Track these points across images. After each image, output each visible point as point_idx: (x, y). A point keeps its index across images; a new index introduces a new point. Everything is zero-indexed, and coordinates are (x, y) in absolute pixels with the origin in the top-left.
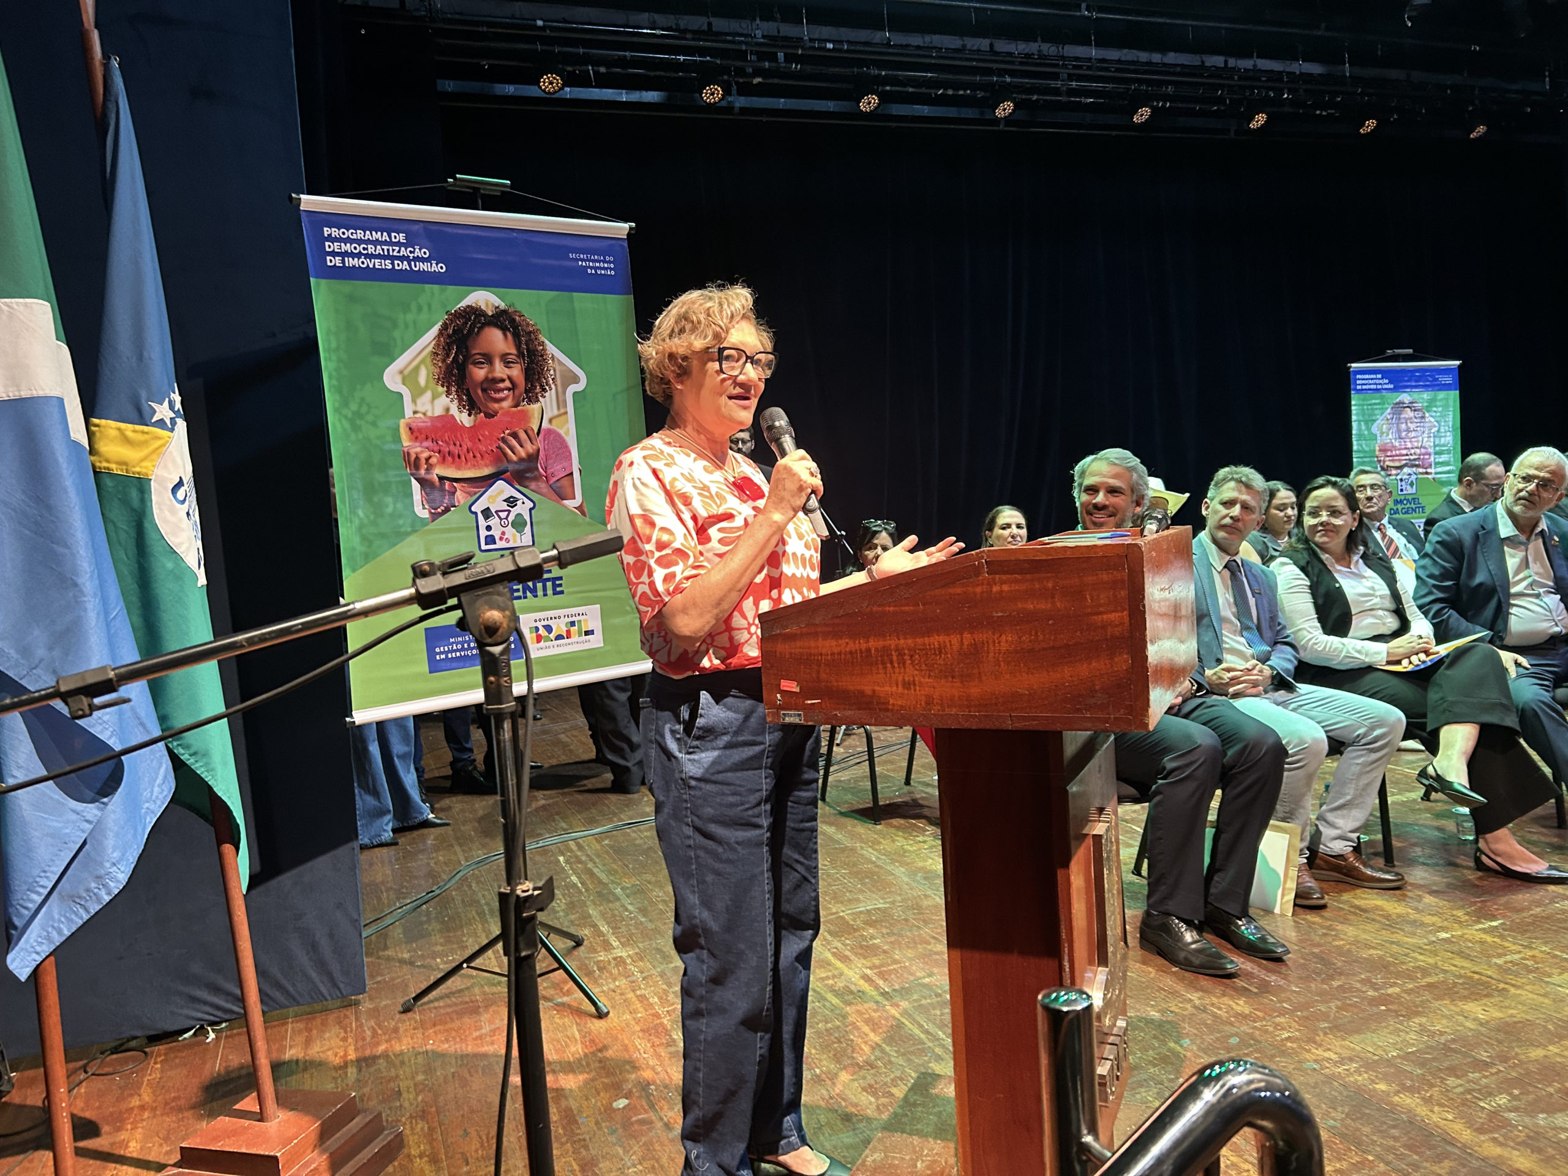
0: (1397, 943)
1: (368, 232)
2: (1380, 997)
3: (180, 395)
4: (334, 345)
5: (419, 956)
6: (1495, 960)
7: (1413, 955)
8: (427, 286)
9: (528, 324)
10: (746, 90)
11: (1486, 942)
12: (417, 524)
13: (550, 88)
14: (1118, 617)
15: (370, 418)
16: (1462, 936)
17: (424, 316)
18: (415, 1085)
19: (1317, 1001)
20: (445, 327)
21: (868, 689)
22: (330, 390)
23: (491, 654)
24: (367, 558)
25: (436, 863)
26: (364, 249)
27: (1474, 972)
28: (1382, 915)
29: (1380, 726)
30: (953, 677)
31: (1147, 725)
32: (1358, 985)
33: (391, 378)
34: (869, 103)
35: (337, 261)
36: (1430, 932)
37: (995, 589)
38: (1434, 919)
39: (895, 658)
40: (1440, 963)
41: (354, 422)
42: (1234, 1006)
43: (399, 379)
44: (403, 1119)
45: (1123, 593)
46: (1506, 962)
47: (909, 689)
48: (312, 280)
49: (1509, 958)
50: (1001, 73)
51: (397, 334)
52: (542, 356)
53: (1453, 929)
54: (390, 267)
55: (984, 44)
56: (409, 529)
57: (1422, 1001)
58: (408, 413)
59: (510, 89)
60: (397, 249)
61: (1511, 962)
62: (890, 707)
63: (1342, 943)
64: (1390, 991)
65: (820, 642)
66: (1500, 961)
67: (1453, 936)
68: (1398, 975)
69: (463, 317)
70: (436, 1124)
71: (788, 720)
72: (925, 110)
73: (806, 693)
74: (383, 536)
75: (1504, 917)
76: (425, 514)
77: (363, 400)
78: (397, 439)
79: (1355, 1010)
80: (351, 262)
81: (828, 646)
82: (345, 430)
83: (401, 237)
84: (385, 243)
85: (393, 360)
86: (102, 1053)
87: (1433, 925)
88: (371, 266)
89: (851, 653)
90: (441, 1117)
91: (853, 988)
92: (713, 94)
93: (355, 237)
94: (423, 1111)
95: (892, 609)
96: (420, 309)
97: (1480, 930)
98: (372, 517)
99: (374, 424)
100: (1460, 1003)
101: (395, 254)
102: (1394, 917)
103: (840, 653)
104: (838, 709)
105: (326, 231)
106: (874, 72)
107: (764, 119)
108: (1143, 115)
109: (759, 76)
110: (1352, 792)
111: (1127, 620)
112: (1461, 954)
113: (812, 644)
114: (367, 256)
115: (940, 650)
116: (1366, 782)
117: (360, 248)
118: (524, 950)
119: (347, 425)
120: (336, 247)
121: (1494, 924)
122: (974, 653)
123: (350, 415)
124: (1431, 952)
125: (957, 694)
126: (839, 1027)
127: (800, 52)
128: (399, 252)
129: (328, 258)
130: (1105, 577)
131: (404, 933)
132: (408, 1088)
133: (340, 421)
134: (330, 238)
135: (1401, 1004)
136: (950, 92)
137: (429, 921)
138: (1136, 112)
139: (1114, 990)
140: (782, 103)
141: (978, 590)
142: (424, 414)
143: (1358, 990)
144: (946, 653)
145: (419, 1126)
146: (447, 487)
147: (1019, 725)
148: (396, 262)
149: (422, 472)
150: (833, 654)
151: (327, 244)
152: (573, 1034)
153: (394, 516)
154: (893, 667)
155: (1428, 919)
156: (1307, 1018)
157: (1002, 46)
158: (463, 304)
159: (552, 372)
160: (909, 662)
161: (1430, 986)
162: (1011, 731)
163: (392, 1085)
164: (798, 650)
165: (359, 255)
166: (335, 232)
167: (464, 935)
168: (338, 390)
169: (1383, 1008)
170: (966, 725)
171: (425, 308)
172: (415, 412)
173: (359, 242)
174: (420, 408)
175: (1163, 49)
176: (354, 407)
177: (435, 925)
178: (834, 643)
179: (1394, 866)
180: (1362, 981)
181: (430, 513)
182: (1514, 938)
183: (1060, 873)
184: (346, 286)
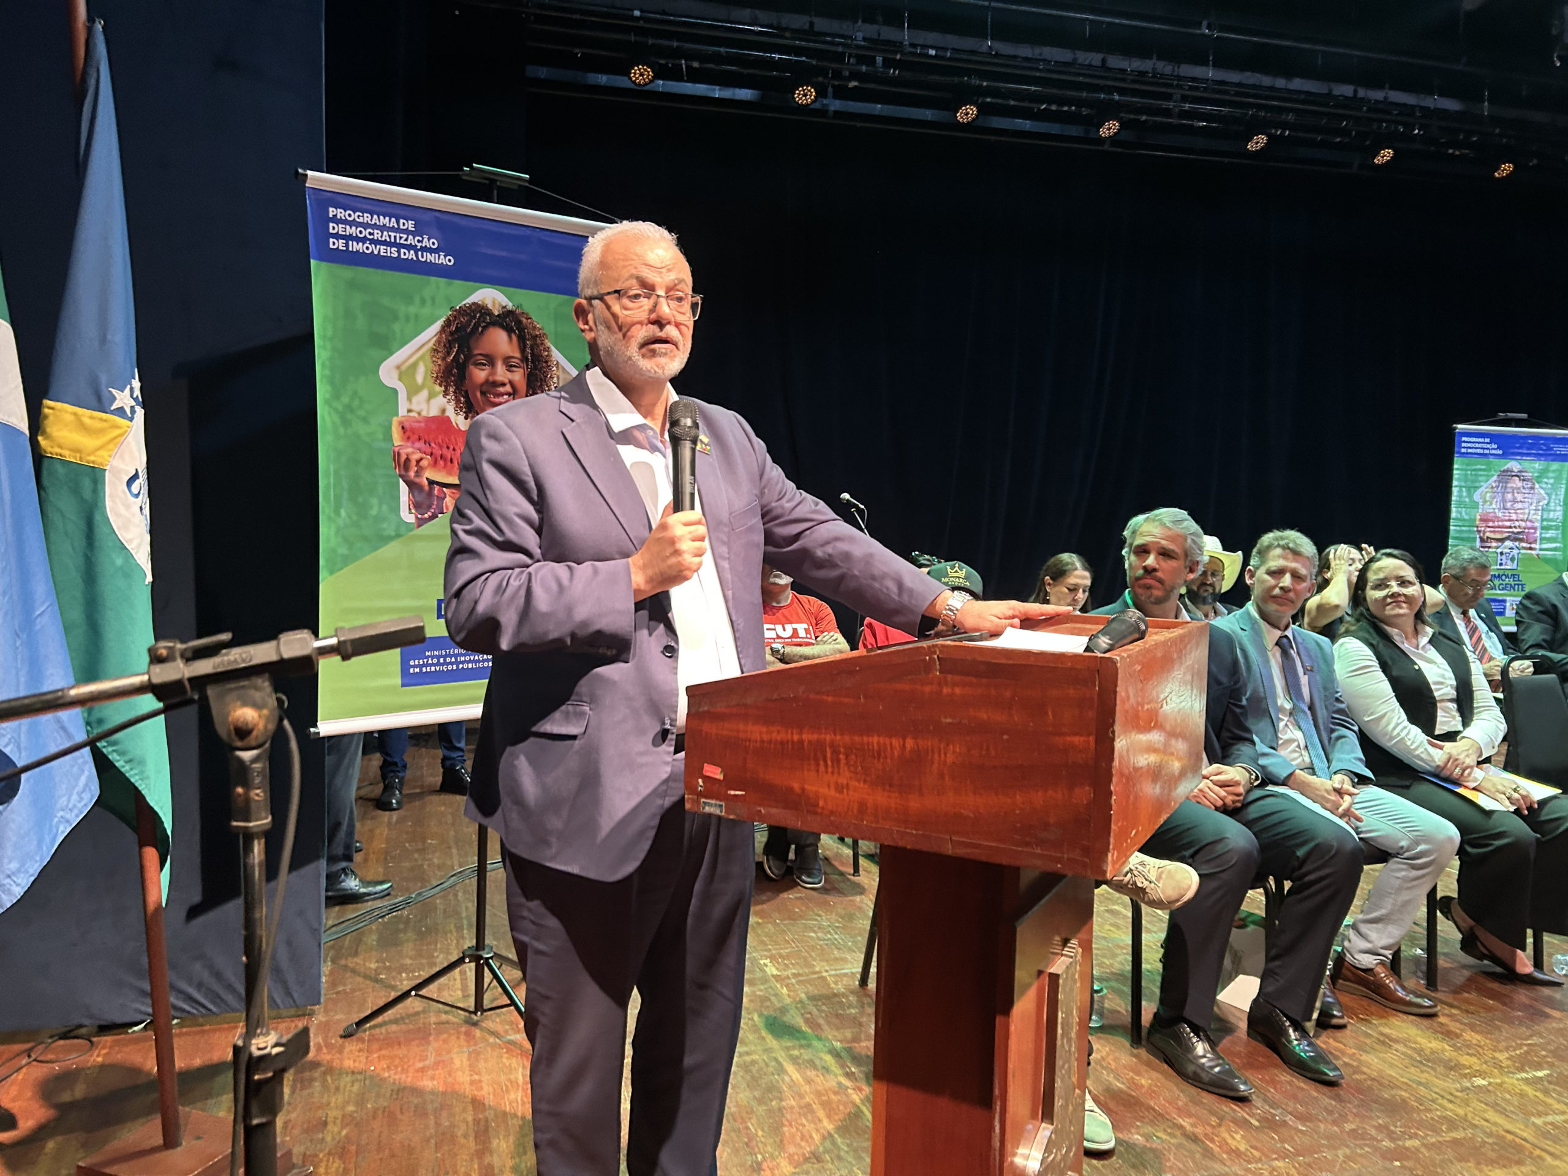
0: (1426, 1086)
1: (375, 217)
2: (1395, 1149)
3: (140, 380)
4: (329, 333)
5: (386, 968)
6: (1533, 1119)
7: (1440, 1101)
8: (433, 279)
9: (535, 328)
10: (842, 93)
11: (1527, 1095)
12: (401, 531)
13: (640, 80)
14: (1083, 742)
15: (362, 413)
16: (1500, 1085)
17: (426, 311)
18: (344, 1116)
19: (1323, 1145)
20: (448, 323)
21: (796, 786)
22: (321, 381)
23: (240, 761)
24: (346, 560)
25: (429, 865)
26: (370, 234)
27: (1508, 1132)
28: (1415, 1049)
29: (1426, 841)
30: (891, 786)
31: (1105, 872)
32: (1373, 1132)
33: (388, 374)
34: (967, 114)
35: (340, 244)
36: (1465, 1076)
37: (946, 690)
38: (1475, 1060)
39: (829, 755)
40: (1470, 1116)
41: (345, 417)
42: (1230, 1141)
43: (395, 374)
44: (321, 1155)
45: (1091, 714)
46: (1545, 1124)
47: (841, 792)
48: (312, 261)
49: (1550, 1119)
50: (1110, 90)
51: (397, 327)
52: (546, 362)
53: (1491, 1075)
54: (396, 255)
55: (1095, 58)
56: (393, 534)
57: (1442, 1161)
58: (402, 411)
59: (603, 79)
60: (405, 236)
61: (1552, 1124)
62: (819, 811)
63: (1363, 1077)
64: (1408, 1143)
65: (750, 727)
66: (1539, 1121)
67: (1490, 1084)
68: (1421, 1124)
69: (468, 314)
70: (352, 1166)
71: (707, 809)
72: (1027, 125)
73: (730, 781)
74: (365, 539)
75: (1551, 1066)
76: (410, 518)
77: (355, 393)
78: (388, 437)
79: (1364, 1162)
80: (355, 246)
81: (756, 732)
82: (334, 423)
83: (410, 226)
84: (392, 229)
85: (392, 354)
86: (51, 1037)
87: (1470, 1067)
88: (376, 252)
89: (782, 743)
90: (360, 1158)
91: (818, 1062)
92: (805, 95)
93: (361, 220)
94: (343, 1148)
95: (830, 699)
96: (423, 302)
97: (1522, 1079)
98: (355, 518)
99: (365, 420)
100: (1485, 1169)
101: (402, 241)
102: (1428, 1052)
103: (770, 742)
104: (760, 805)
105: (332, 211)
106: (975, 81)
107: (859, 125)
108: (1258, 142)
109: (856, 80)
110: (1389, 907)
111: (1092, 744)
112: (1495, 1106)
113: (741, 727)
114: (372, 241)
115: (879, 754)
116: (1407, 898)
117: (366, 233)
118: (258, 1117)
119: (336, 418)
120: (340, 229)
121: (1540, 1074)
122: (916, 762)
123: (340, 408)
124: (1462, 1100)
125: (893, 805)
126: (792, 1108)
127: (898, 57)
128: (406, 240)
129: (331, 240)
130: (1071, 692)
131: (378, 941)
132: (336, 1118)
133: (329, 413)
134: (335, 219)
135: (1418, 1160)
136: (1054, 107)
137: (405, 931)
138: (1250, 140)
139: (1059, 1149)
140: (878, 108)
141: (927, 689)
142: (419, 414)
143: (1375, 1139)
144: (886, 757)
145: (336, 1165)
146: (436, 492)
147: (961, 852)
148: (402, 250)
149: (412, 474)
150: (762, 741)
151: (331, 225)
152: (517, 1079)
153: (378, 519)
154: (826, 765)
155: (1465, 1060)
156: (1309, 1165)
157: (1116, 62)
158: (469, 300)
159: (555, 380)
160: (843, 762)
161: (1455, 1142)
162: (950, 857)
163: (320, 1113)
164: (725, 733)
165: (364, 240)
166: (341, 213)
167: (436, 950)
168: (331, 381)
169: (1397, 1163)
170: (901, 844)
171: (429, 303)
172: (409, 411)
173: (366, 226)
174: (414, 407)
175: (1289, 75)
176: (345, 400)
177: (411, 935)
178: (764, 729)
179: (1436, 990)
180: (1379, 1128)
181: (417, 518)
182: (1560, 1094)
183: (999, 1020)
184: (347, 272)
